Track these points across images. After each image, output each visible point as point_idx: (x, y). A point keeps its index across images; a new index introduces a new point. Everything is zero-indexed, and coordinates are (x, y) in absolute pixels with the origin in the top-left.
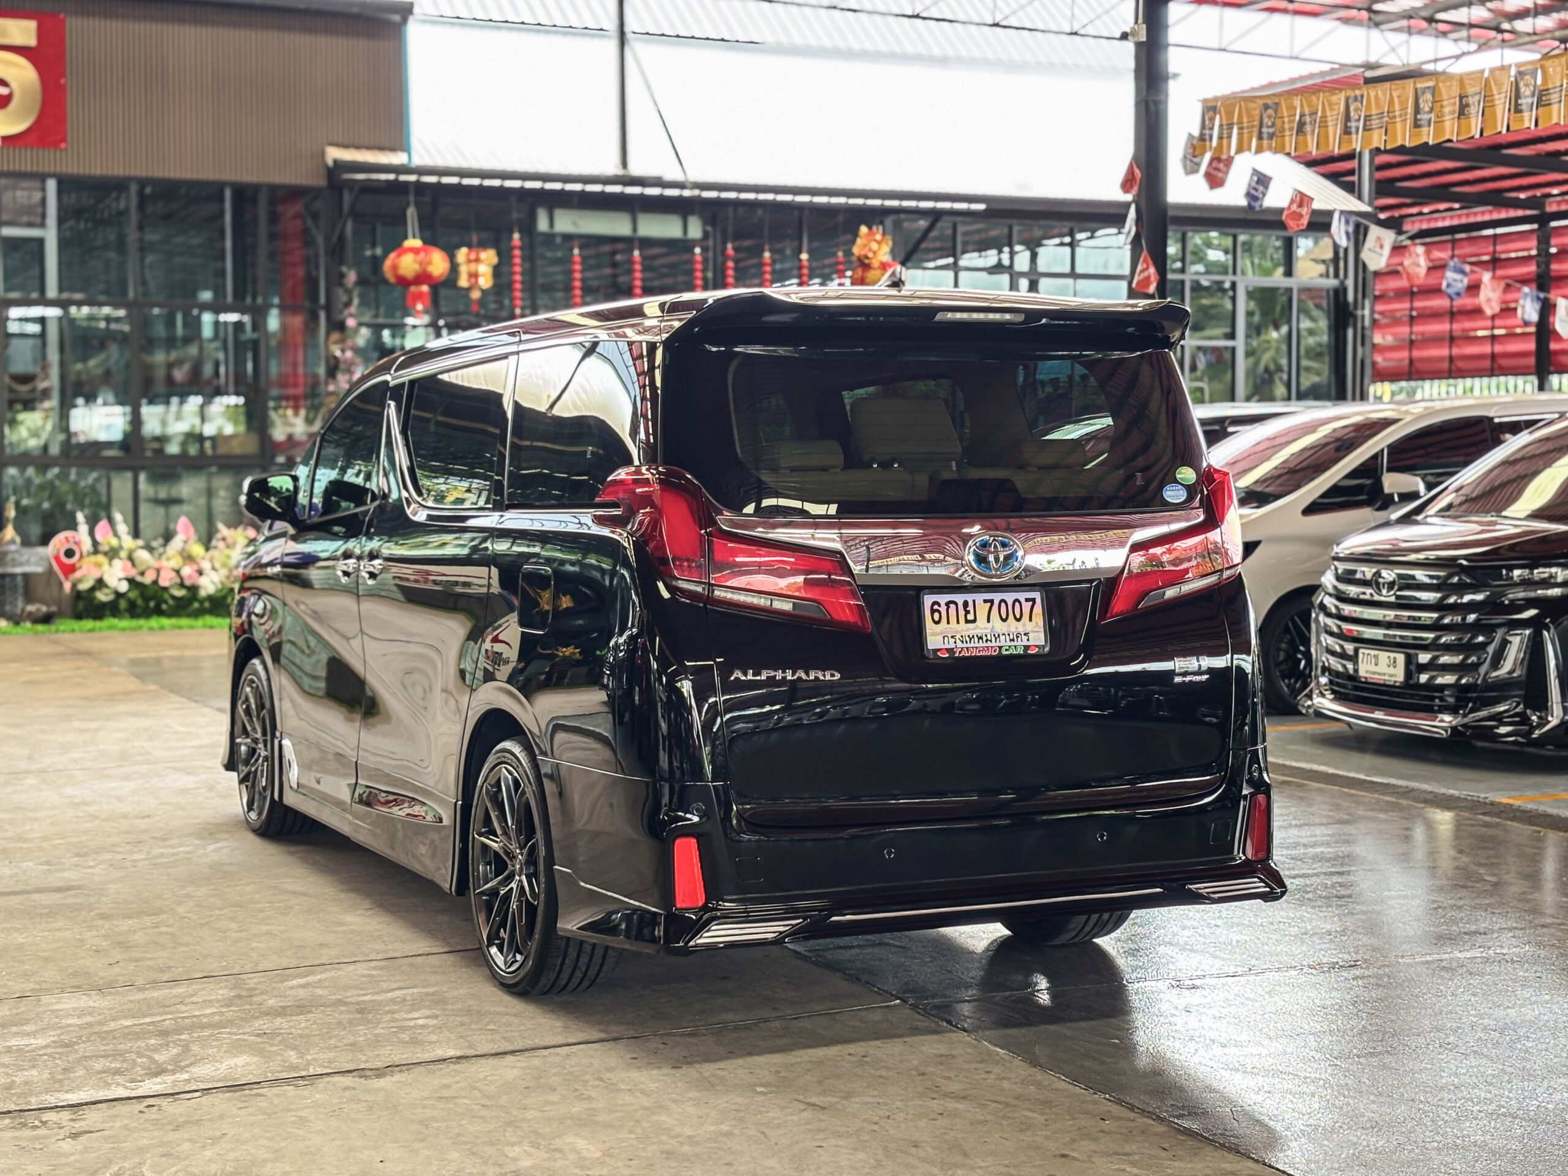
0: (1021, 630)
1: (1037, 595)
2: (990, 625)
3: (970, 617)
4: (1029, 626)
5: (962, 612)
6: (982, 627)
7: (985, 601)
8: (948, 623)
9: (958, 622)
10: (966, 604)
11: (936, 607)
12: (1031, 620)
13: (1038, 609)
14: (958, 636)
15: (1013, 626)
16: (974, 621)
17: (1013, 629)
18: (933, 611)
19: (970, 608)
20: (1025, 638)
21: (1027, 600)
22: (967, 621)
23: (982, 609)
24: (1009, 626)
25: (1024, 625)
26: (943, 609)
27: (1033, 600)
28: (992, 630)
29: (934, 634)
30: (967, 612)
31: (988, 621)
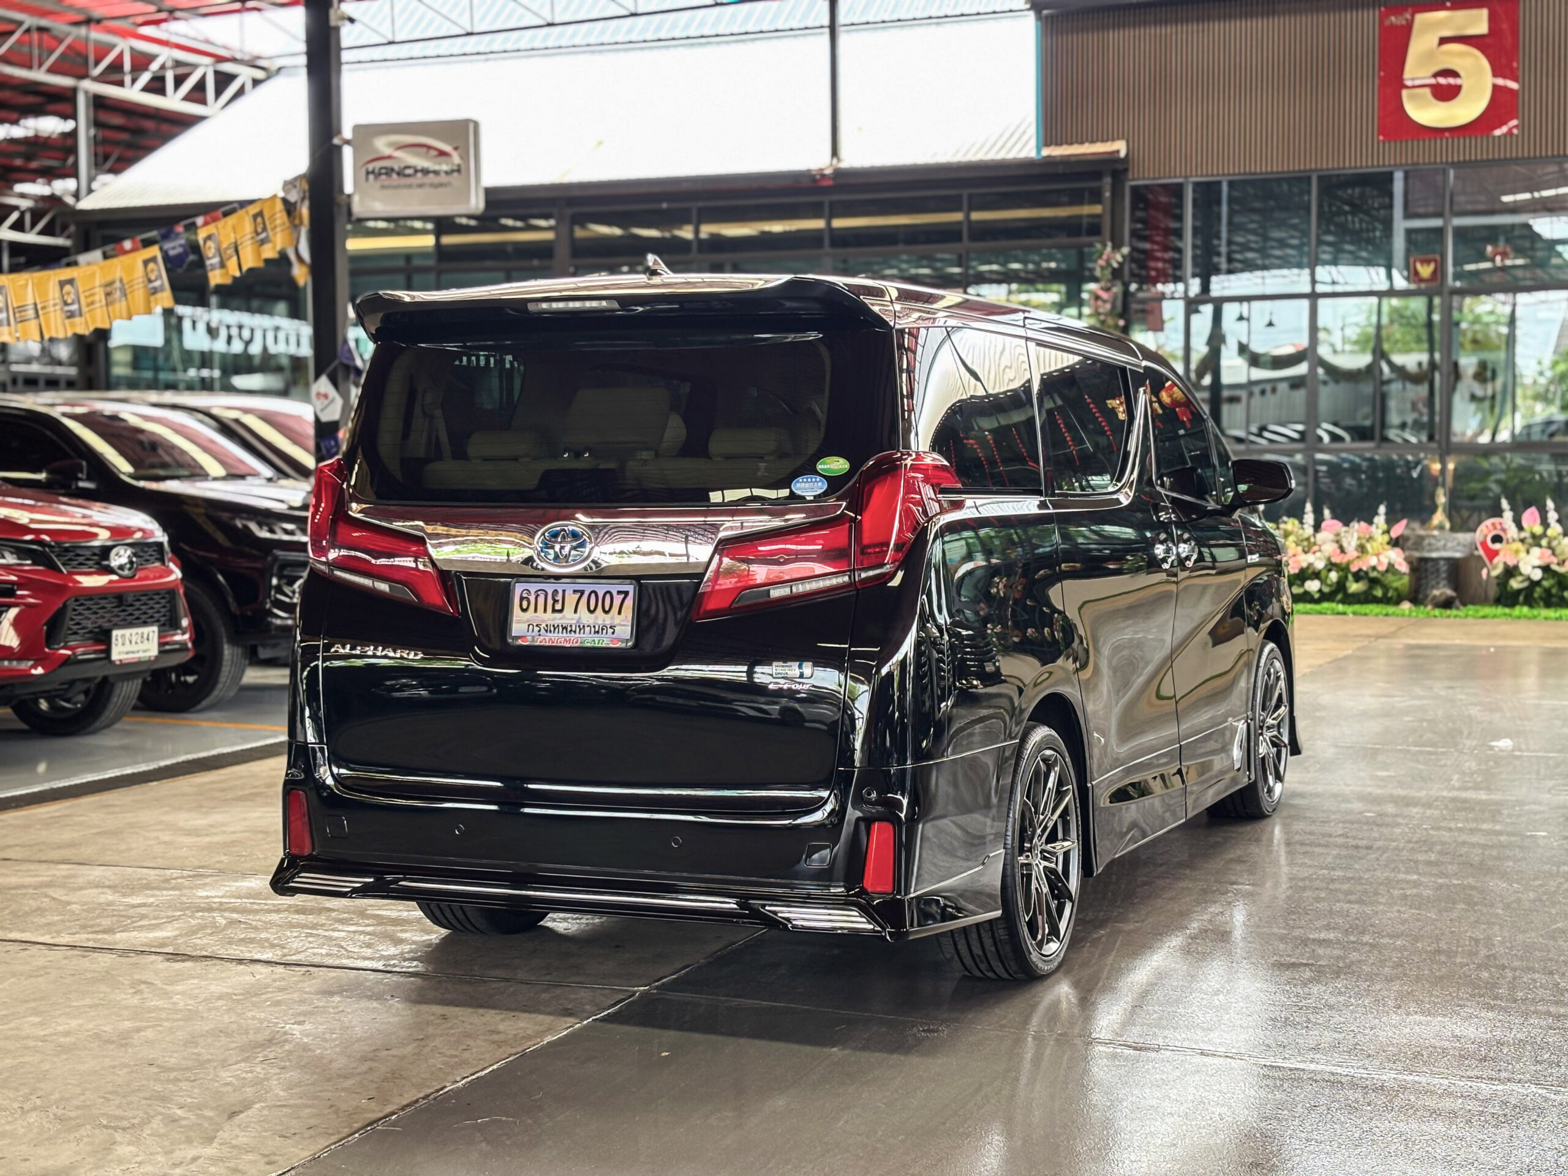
0: (608, 622)
1: (630, 588)
2: (577, 616)
3: (558, 607)
4: (618, 620)
5: (550, 602)
6: (568, 617)
7: (575, 591)
8: (536, 610)
9: (545, 611)
10: (555, 592)
11: (525, 595)
12: (620, 613)
13: (629, 602)
14: (544, 625)
15: (600, 618)
16: (561, 611)
17: (600, 622)
18: (522, 599)
19: (559, 597)
20: (610, 631)
21: (619, 592)
22: (554, 611)
23: (571, 599)
24: (596, 618)
25: (613, 618)
26: (532, 598)
27: (626, 593)
28: (578, 621)
29: (519, 622)
30: (555, 601)
31: (576, 611)
